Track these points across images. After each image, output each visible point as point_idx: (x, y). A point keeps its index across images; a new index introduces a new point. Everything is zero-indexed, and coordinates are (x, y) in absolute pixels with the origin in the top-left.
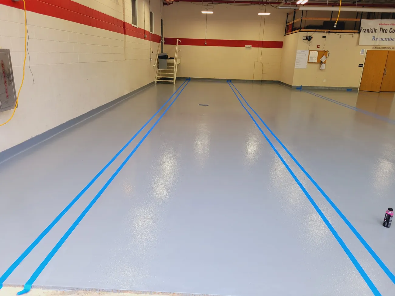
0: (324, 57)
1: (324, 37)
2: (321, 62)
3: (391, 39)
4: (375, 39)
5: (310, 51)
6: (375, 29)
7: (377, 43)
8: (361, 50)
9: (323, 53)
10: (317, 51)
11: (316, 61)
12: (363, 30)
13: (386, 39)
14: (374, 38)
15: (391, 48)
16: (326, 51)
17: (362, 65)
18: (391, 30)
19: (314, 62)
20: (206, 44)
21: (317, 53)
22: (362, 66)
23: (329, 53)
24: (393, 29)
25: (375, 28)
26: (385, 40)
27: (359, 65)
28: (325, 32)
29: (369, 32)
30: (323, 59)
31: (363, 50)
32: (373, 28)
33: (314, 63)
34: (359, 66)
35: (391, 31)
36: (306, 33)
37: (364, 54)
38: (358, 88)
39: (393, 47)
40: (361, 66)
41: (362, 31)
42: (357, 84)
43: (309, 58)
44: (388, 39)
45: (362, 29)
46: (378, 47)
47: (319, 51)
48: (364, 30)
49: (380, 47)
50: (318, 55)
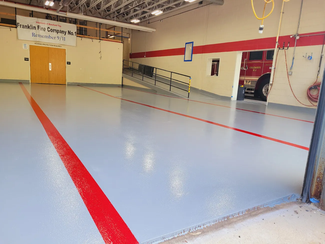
3: (50, 37)
4: (35, 35)
6: (33, 26)
7: (38, 39)
8: (23, 45)
12: (21, 25)
15: (52, 45)
24: (50, 28)
26: (45, 38)
27: (25, 58)
29: (27, 28)
31: (25, 45)
32: (31, 25)
34: (25, 60)
35: (49, 30)
37: (27, 49)
38: (29, 80)
39: (55, 44)
40: (27, 59)
41: (19, 26)
42: (28, 77)
44: (47, 37)
45: (19, 24)
46: (41, 43)
49: (42, 43)
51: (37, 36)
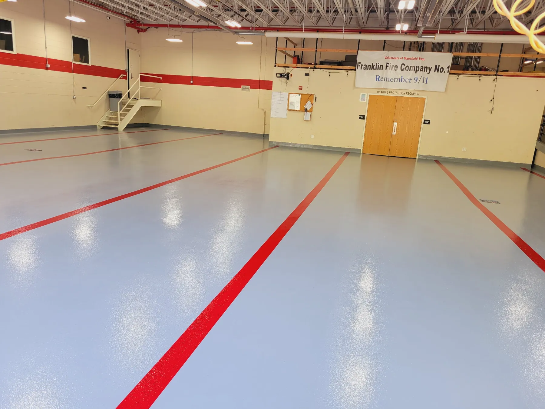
0: (309, 102)
1: (307, 75)
2: (306, 110)
3: (403, 80)
5: (289, 93)
6: (379, 65)
7: (383, 84)
8: (361, 95)
9: (307, 98)
10: (299, 94)
11: (299, 109)
12: (362, 65)
13: (396, 79)
14: (378, 79)
15: (404, 93)
16: (311, 95)
17: (364, 116)
18: (403, 67)
19: (296, 109)
20: (192, 82)
21: (298, 98)
22: (364, 119)
23: (316, 98)
24: (406, 65)
25: (379, 63)
26: (395, 81)
27: (360, 116)
28: (309, 68)
29: (370, 69)
30: (308, 106)
31: (363, 95)
32: (377, 64)
33: (297, 111)
34: (360, 118)
35: (402, 69)
36: (283, 68)
37: (365, 101)
38: (361, 149)
39: (408, 91)
40: (362, 117)
41: (359, 68)
42: (359, 144)
43: (289, 104)
44: (398, 80)
45: (359, 64)
46: (386, 91)
47: (302, 94)
48: (363, 67)
49: (389, 91)
50: (301, 100)
51: (382, 80)
